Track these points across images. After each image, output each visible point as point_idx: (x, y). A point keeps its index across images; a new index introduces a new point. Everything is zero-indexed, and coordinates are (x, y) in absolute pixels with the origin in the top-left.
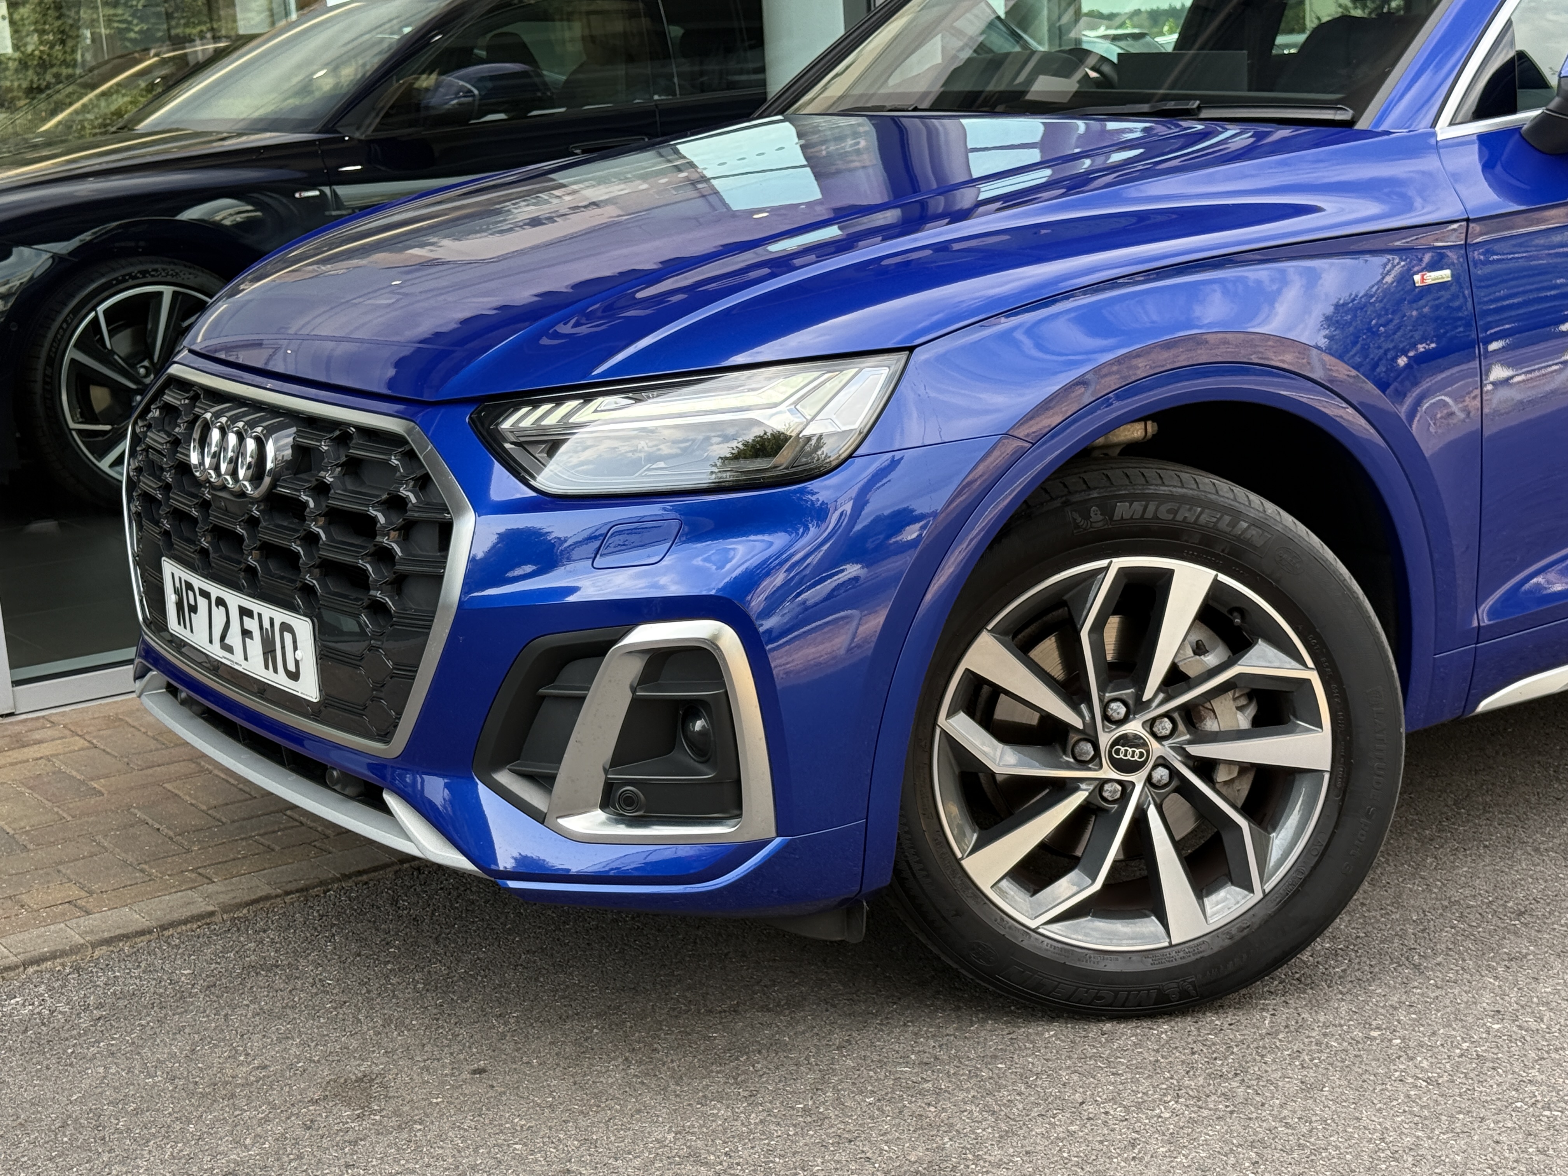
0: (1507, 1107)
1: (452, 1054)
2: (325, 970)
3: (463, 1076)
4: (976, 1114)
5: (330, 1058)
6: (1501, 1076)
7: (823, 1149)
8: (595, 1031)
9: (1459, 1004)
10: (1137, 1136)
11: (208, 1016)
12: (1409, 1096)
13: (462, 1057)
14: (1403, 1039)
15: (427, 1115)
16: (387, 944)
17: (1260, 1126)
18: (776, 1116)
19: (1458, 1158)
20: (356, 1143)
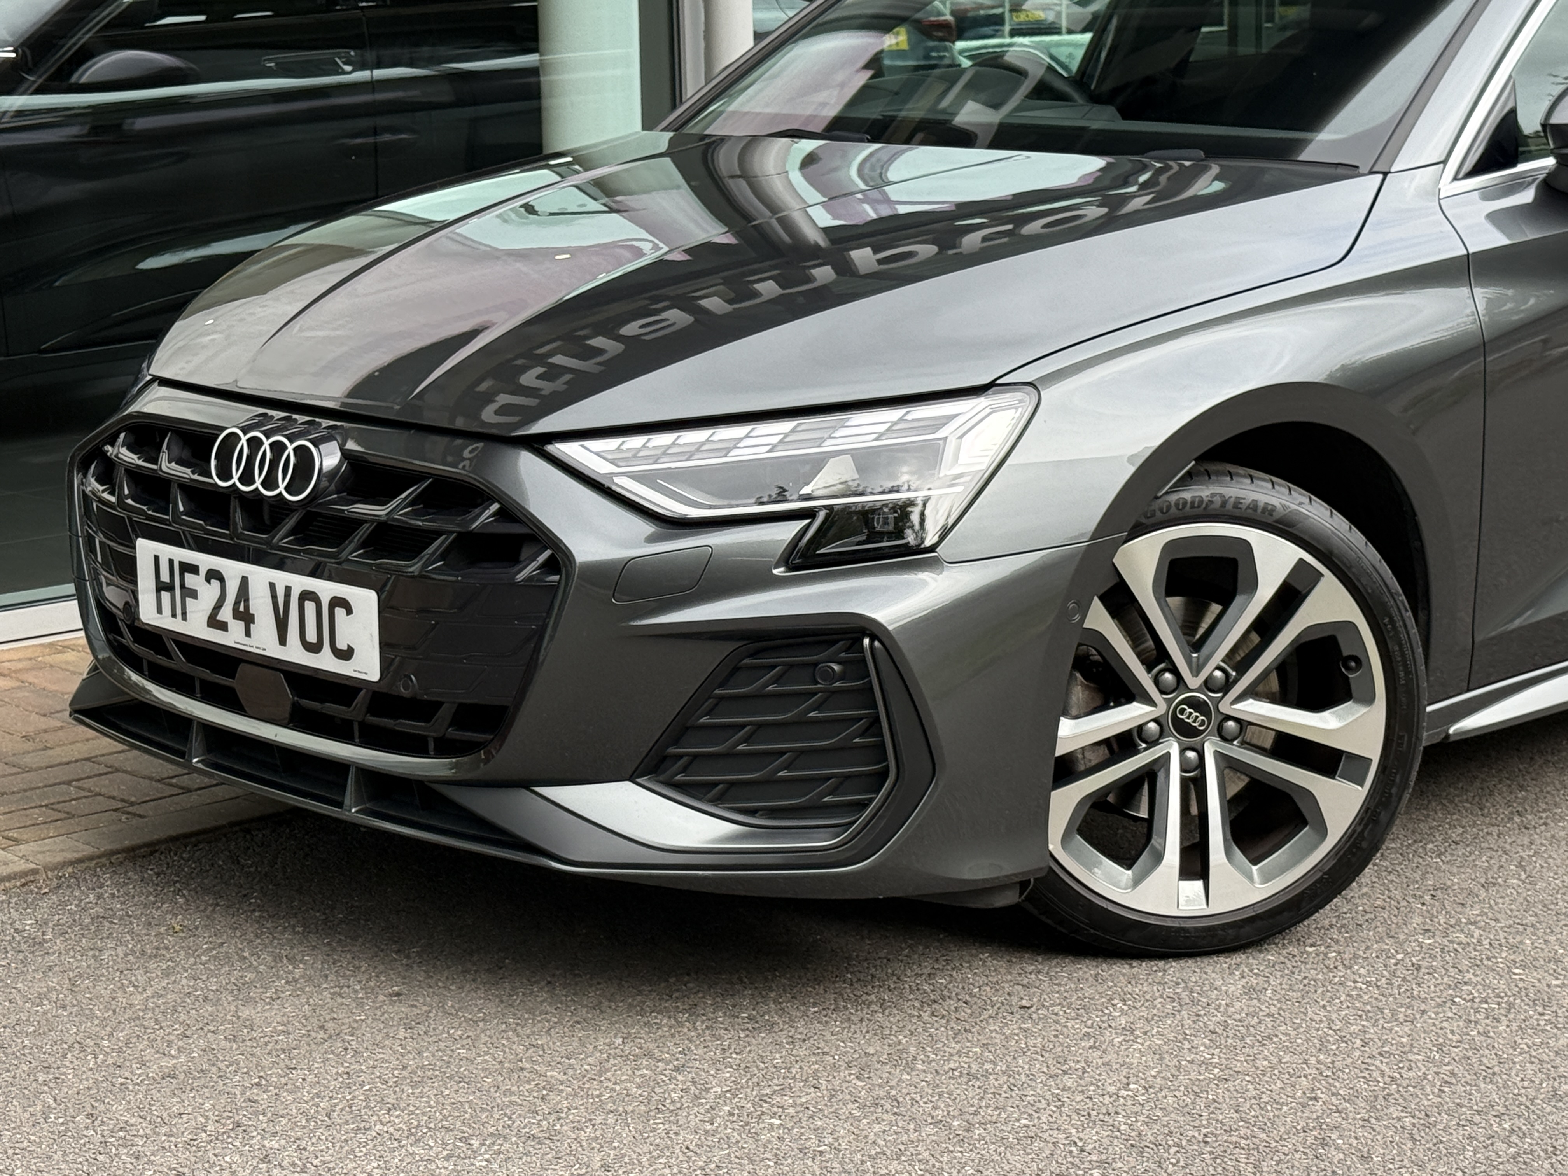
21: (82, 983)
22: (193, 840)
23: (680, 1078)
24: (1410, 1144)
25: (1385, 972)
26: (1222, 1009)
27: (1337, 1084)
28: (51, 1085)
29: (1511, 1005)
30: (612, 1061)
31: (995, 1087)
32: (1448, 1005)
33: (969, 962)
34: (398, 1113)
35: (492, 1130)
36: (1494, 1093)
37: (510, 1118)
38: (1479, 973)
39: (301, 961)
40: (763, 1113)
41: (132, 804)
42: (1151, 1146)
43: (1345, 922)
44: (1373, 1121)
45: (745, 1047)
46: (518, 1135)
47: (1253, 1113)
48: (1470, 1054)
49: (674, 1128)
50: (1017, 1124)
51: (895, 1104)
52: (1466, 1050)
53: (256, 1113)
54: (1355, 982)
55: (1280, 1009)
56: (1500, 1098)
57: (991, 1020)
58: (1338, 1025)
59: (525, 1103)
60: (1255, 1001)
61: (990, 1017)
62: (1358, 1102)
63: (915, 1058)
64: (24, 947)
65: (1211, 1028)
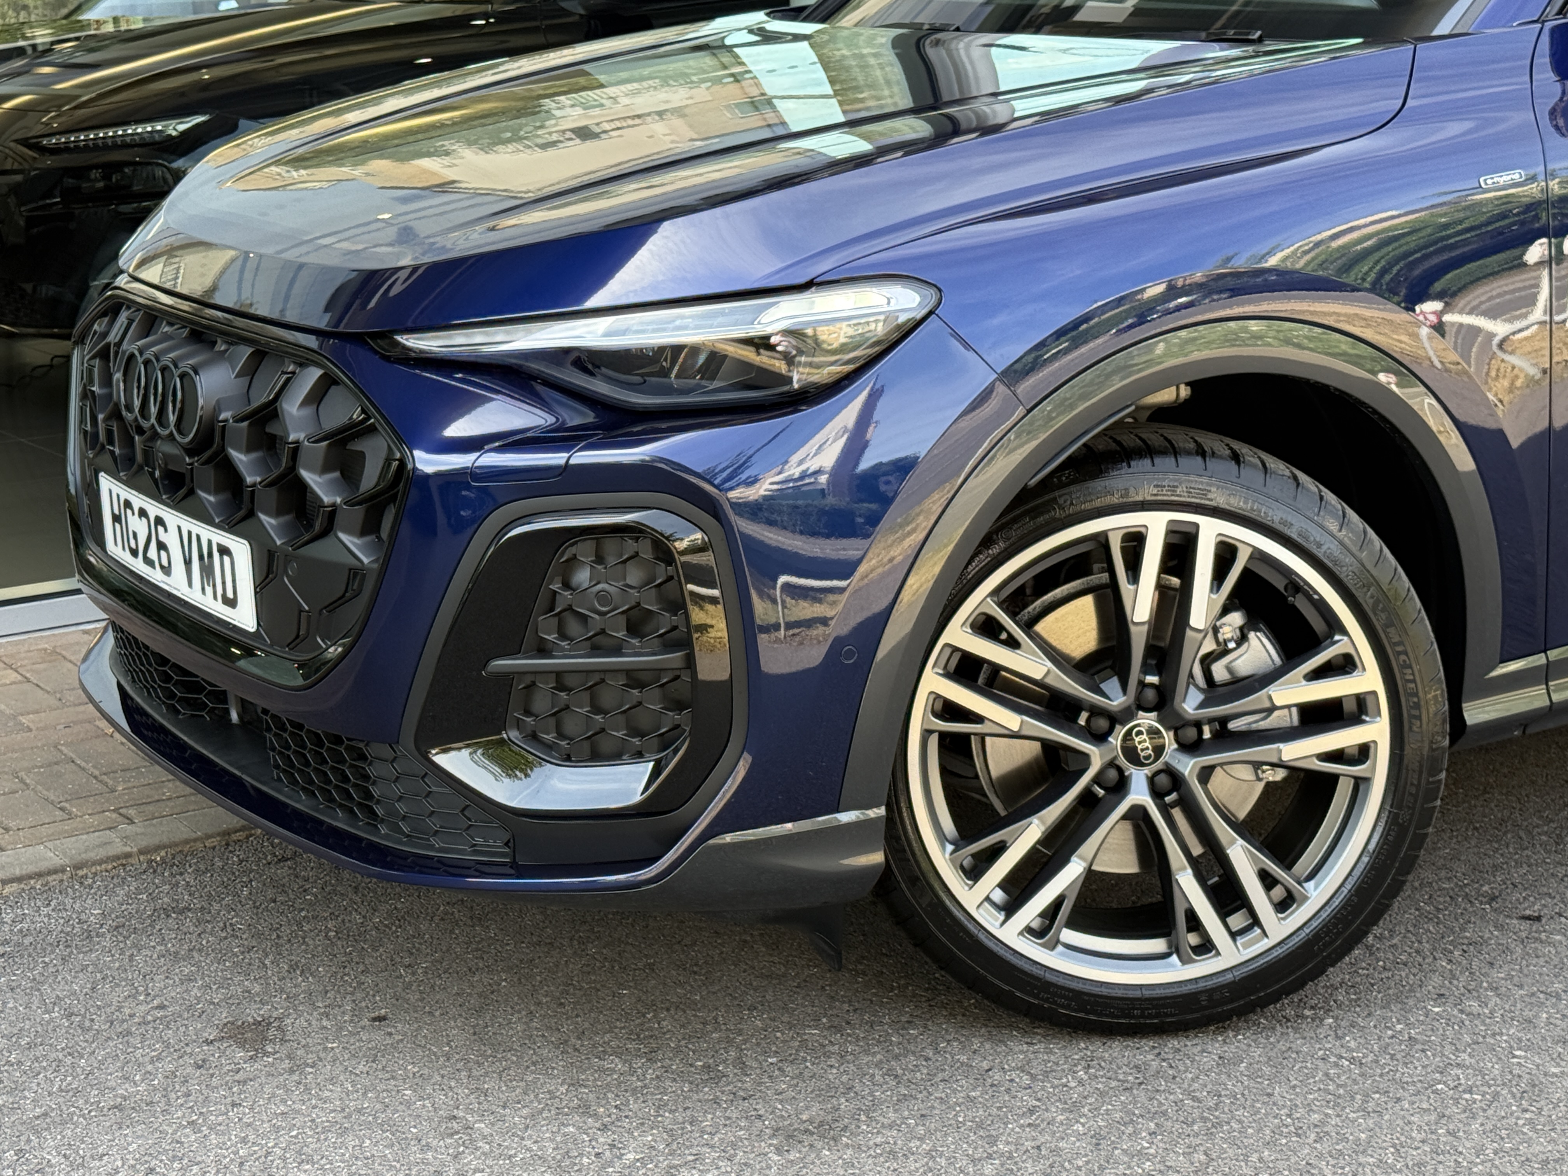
0: (1427, 1089)
1: (354, 1001)
2: (237, 916)
3: (362, 1023)
4: (877, 1078)
5: (231, 1001)
6: (1428, 1058)
7: (715, 1106)
8: (504, 983)
9: (1403, 986)
10: (1038, 1103)
11: (113, 956)
12: (1327, 1075)
13: (363, 1004)
14: (1336, 1018)
15: (320, 1060)
16: (305, 891)
17: (1166, 1099)
18: (673, 1073)
19: (1363, 1136)
20: (245, 1082)
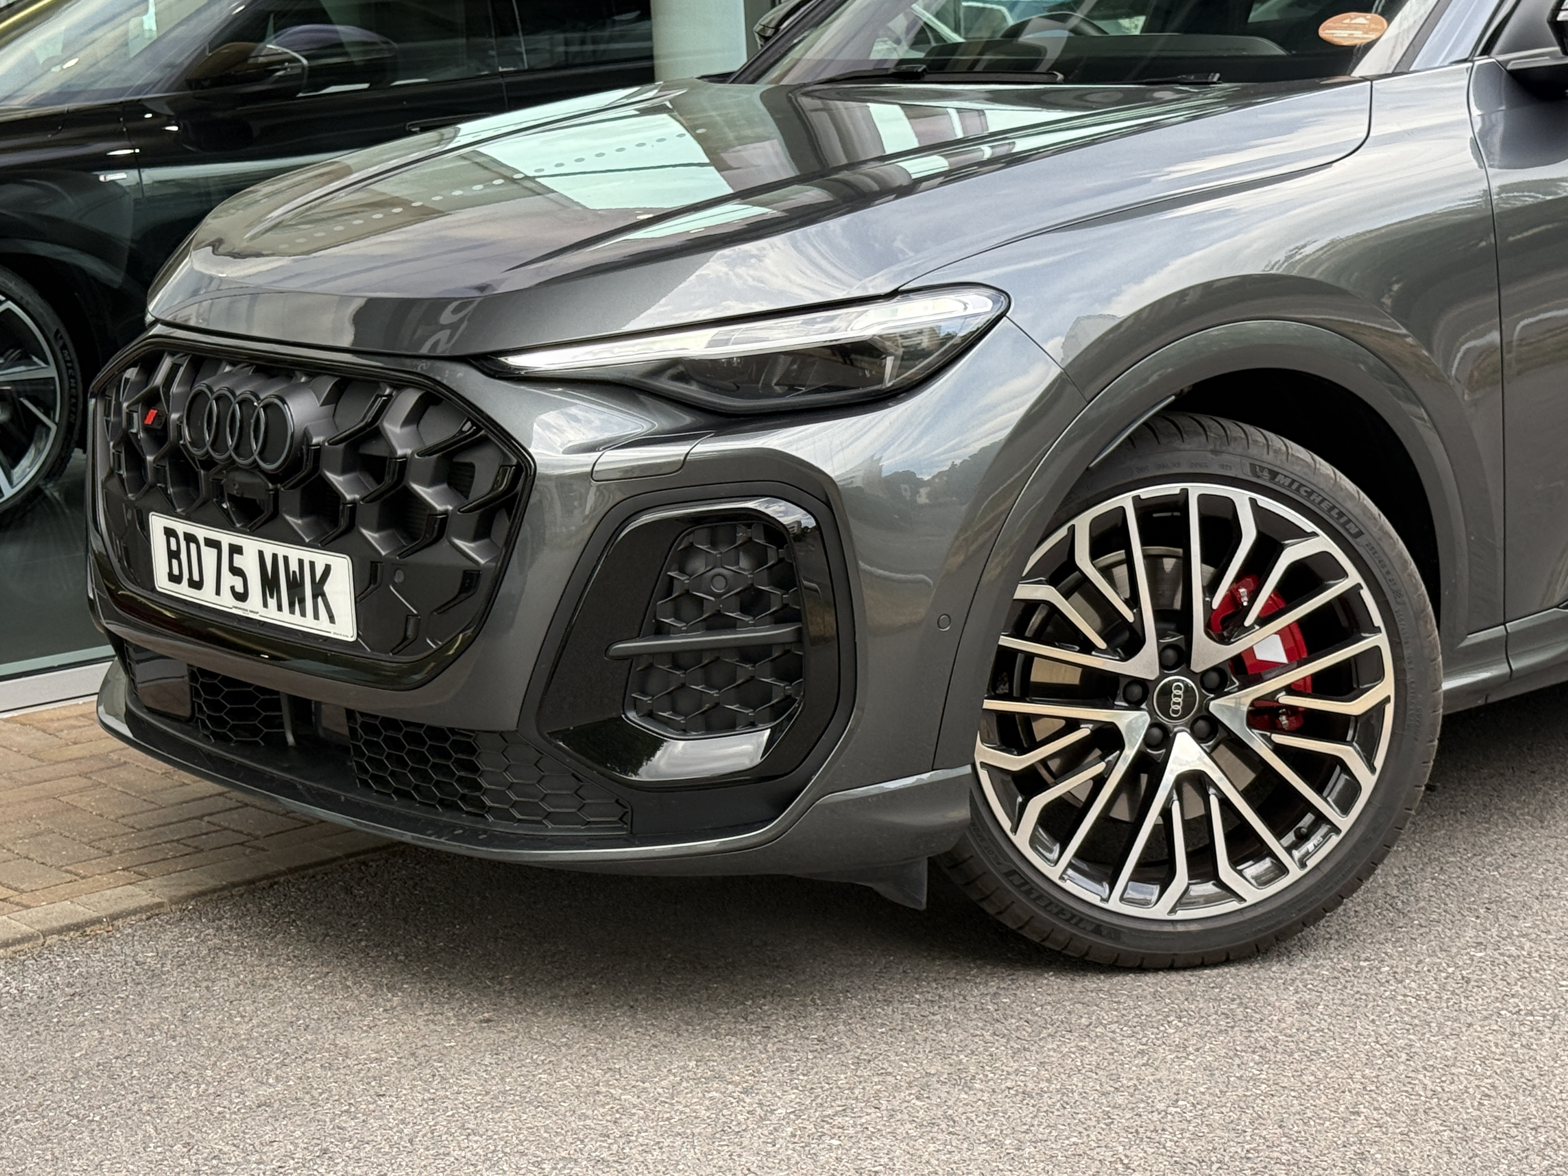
21: (193, 1013)
22: (311, 871)
23: (748, 1100)
24: (1446, 1158)
25: (1435, 986)
26: (1274, 1025)
27: (1380, 1099)
28: (153, 1114)
29: (1555, 1017)
30: (684, 1084)
31: (1049, 1106)
32: (1494, 1017)
33: (1034, 981)
34: (477, 1138)
35: (564, 1154)
36: (1532, 1105)
37: (582, 1141)
38: (1526, 985)
39: (400, 990)
40: (824, 1134)
41: (257, 838)
42: (1195, 1162)
43: (1401, 936)
44: (1412, 1135)
45: (812, 1068)
46: (589, 1159)
47: (1296, 1129)
48: (1513, 1066)
49: (738, 1150)
50: (1067, 1142)
51: (951, 1123)
52: (1508, 1062)
53: (343, 1140)
54: (1405, 996)
55: (1330, 1023)
56: (1537, 1111)
57: (1050, 1039)
58: (1386, 1039)
59: (598, 1127)
60: (1306, 1017)
61: (1050, 1035)
62: (1399, 1117)
63: (974, 1077)
64: (143, 978)
65: (1262, 1044)
